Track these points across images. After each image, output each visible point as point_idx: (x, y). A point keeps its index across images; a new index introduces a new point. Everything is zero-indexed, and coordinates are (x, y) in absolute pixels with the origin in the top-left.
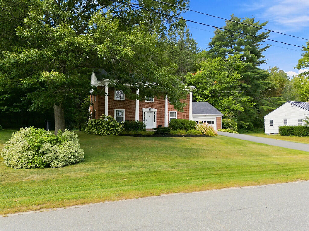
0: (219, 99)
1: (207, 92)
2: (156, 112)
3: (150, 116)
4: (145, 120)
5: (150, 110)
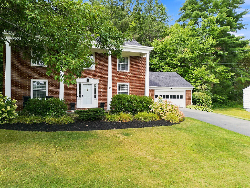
0: (189, 68)
1: (176, 61)
2: (98, 84)
3: (87, 90)
4: (80, 96)
5: (89, 81)
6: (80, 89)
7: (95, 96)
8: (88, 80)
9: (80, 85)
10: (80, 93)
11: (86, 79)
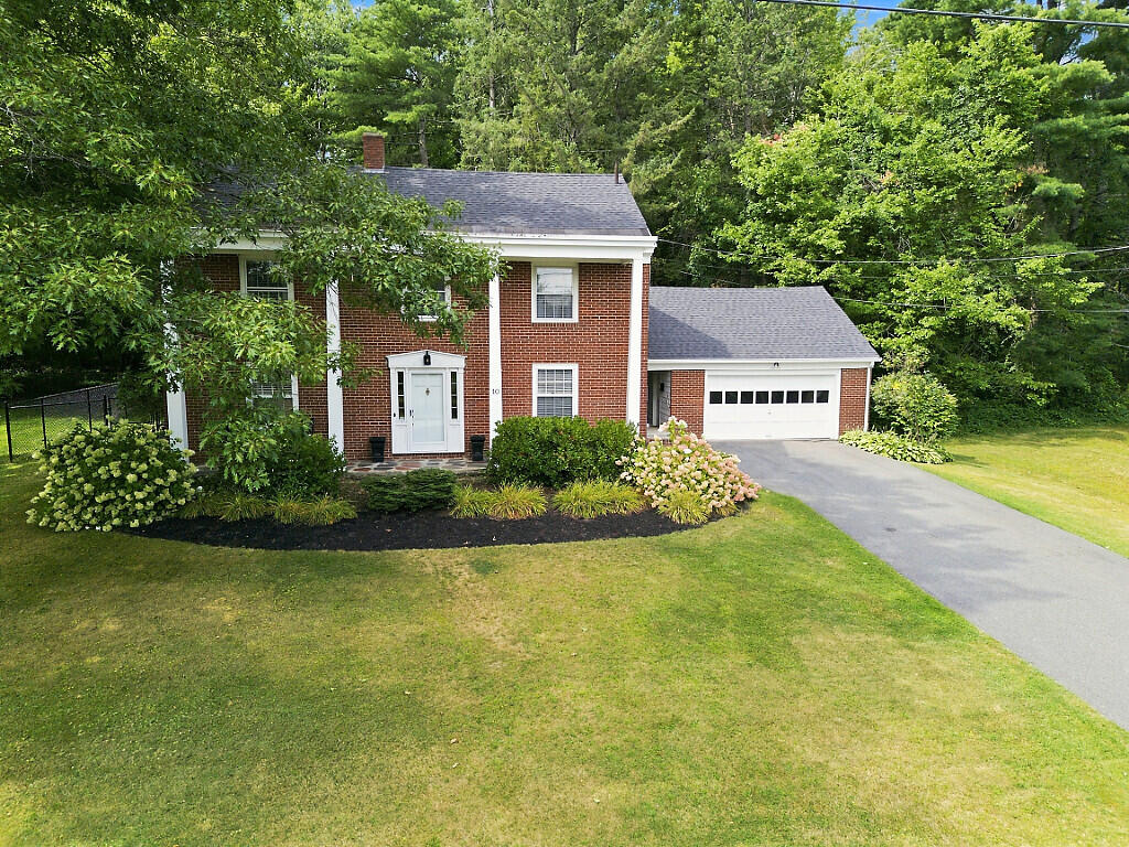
1: (828, 237)
2: (463, 371)
3: (428, 392)
4: (402, 412)
5: (429, 363)
6: (401, 388)
7: (455, 415)
8: (427, 360)
9: (401, 375)
10: (401, 404)
11: (420, 355)
